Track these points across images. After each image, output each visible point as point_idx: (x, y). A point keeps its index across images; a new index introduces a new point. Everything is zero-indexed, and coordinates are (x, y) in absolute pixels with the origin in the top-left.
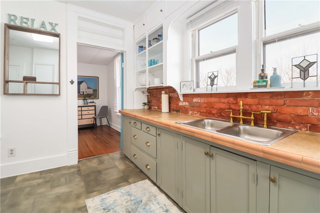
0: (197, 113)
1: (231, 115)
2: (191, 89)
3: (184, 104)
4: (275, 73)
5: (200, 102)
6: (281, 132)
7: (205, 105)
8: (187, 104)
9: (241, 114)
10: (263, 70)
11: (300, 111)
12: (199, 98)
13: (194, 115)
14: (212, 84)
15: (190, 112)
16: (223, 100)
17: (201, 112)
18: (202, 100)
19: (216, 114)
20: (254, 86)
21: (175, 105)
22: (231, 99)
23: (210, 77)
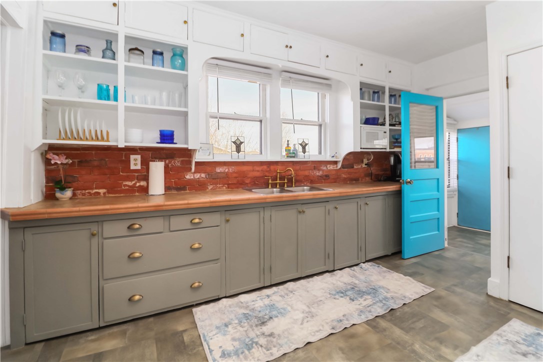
0: (223, 187)
1: (270, 182)
2: (209, 155)
3: (197, 176)
4: (294, 148)
5: (228, 172)
6: (309, 188)
7: (235, 175)
8: (203, 175)
9: (278, 179)
10: (288, 144)
11: (307, 173)
12: (225, 167)
13: (218, 190)
14: (238, 150)
15: (210, 187)
16: (257, 168)
17: (228, 184)
18: (230, 169)
19: (250, 183)
20: (287, 156)
21: (173, 180)
22: (265, 167)
23: (234, 142)
